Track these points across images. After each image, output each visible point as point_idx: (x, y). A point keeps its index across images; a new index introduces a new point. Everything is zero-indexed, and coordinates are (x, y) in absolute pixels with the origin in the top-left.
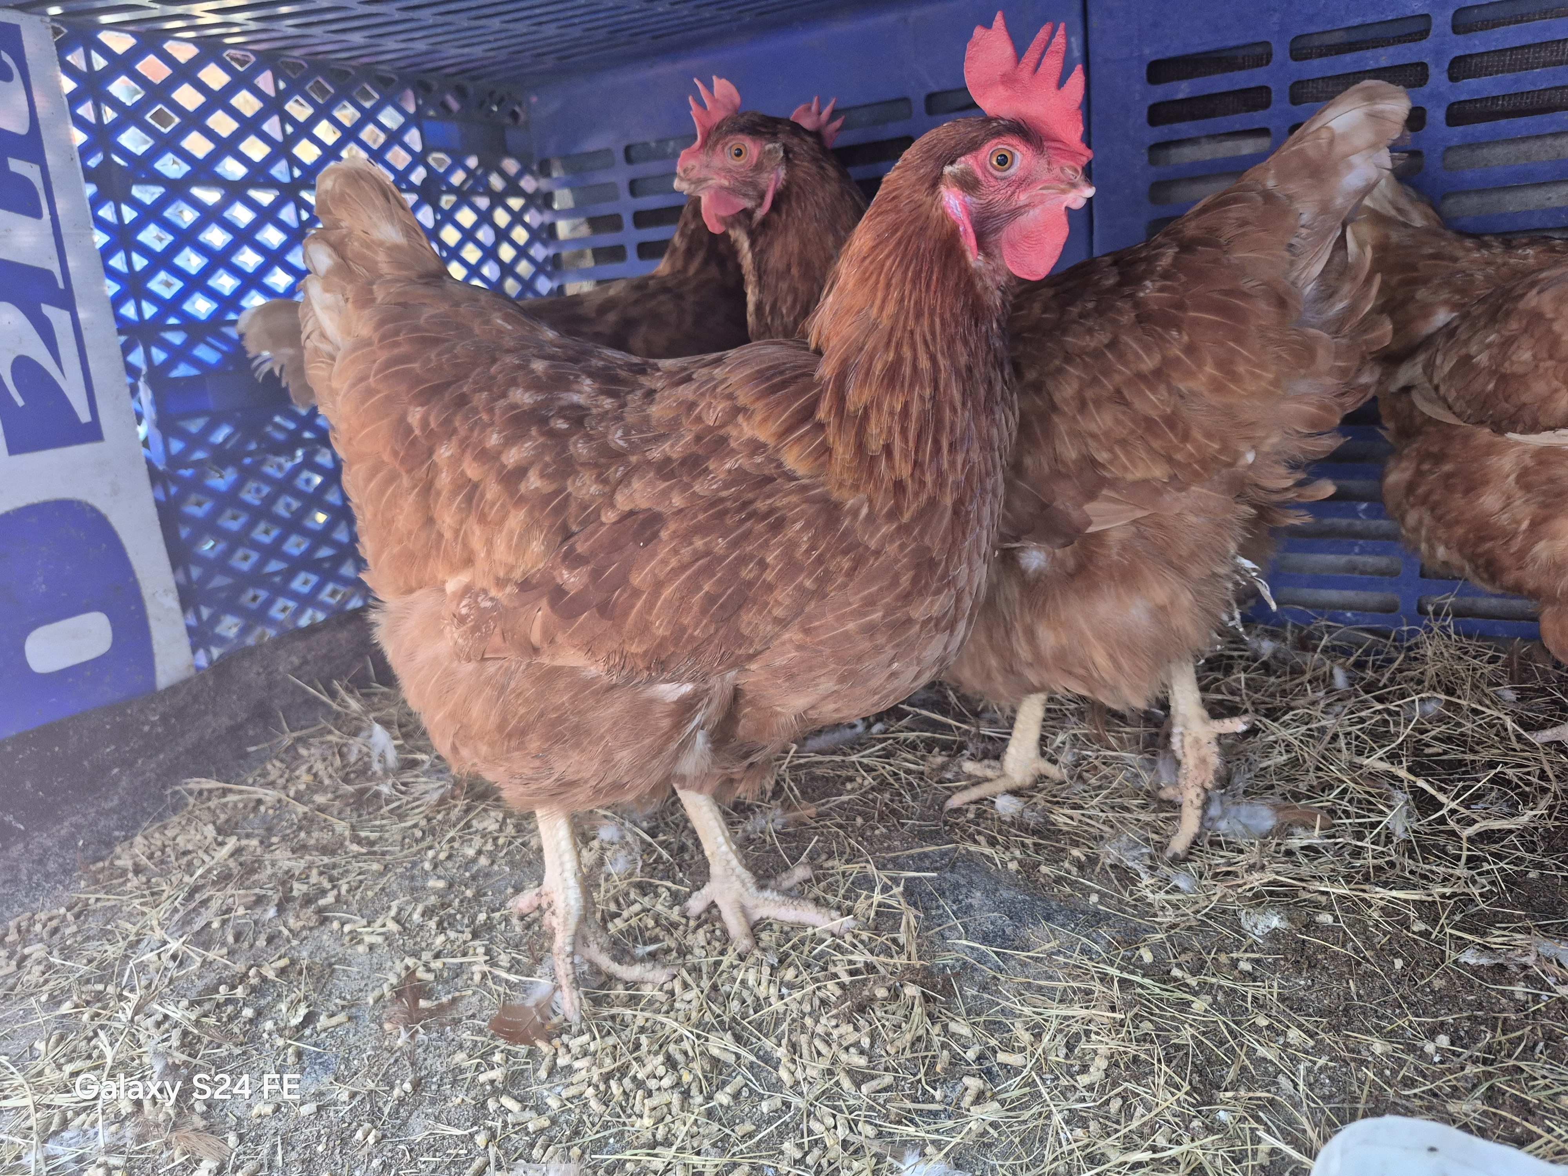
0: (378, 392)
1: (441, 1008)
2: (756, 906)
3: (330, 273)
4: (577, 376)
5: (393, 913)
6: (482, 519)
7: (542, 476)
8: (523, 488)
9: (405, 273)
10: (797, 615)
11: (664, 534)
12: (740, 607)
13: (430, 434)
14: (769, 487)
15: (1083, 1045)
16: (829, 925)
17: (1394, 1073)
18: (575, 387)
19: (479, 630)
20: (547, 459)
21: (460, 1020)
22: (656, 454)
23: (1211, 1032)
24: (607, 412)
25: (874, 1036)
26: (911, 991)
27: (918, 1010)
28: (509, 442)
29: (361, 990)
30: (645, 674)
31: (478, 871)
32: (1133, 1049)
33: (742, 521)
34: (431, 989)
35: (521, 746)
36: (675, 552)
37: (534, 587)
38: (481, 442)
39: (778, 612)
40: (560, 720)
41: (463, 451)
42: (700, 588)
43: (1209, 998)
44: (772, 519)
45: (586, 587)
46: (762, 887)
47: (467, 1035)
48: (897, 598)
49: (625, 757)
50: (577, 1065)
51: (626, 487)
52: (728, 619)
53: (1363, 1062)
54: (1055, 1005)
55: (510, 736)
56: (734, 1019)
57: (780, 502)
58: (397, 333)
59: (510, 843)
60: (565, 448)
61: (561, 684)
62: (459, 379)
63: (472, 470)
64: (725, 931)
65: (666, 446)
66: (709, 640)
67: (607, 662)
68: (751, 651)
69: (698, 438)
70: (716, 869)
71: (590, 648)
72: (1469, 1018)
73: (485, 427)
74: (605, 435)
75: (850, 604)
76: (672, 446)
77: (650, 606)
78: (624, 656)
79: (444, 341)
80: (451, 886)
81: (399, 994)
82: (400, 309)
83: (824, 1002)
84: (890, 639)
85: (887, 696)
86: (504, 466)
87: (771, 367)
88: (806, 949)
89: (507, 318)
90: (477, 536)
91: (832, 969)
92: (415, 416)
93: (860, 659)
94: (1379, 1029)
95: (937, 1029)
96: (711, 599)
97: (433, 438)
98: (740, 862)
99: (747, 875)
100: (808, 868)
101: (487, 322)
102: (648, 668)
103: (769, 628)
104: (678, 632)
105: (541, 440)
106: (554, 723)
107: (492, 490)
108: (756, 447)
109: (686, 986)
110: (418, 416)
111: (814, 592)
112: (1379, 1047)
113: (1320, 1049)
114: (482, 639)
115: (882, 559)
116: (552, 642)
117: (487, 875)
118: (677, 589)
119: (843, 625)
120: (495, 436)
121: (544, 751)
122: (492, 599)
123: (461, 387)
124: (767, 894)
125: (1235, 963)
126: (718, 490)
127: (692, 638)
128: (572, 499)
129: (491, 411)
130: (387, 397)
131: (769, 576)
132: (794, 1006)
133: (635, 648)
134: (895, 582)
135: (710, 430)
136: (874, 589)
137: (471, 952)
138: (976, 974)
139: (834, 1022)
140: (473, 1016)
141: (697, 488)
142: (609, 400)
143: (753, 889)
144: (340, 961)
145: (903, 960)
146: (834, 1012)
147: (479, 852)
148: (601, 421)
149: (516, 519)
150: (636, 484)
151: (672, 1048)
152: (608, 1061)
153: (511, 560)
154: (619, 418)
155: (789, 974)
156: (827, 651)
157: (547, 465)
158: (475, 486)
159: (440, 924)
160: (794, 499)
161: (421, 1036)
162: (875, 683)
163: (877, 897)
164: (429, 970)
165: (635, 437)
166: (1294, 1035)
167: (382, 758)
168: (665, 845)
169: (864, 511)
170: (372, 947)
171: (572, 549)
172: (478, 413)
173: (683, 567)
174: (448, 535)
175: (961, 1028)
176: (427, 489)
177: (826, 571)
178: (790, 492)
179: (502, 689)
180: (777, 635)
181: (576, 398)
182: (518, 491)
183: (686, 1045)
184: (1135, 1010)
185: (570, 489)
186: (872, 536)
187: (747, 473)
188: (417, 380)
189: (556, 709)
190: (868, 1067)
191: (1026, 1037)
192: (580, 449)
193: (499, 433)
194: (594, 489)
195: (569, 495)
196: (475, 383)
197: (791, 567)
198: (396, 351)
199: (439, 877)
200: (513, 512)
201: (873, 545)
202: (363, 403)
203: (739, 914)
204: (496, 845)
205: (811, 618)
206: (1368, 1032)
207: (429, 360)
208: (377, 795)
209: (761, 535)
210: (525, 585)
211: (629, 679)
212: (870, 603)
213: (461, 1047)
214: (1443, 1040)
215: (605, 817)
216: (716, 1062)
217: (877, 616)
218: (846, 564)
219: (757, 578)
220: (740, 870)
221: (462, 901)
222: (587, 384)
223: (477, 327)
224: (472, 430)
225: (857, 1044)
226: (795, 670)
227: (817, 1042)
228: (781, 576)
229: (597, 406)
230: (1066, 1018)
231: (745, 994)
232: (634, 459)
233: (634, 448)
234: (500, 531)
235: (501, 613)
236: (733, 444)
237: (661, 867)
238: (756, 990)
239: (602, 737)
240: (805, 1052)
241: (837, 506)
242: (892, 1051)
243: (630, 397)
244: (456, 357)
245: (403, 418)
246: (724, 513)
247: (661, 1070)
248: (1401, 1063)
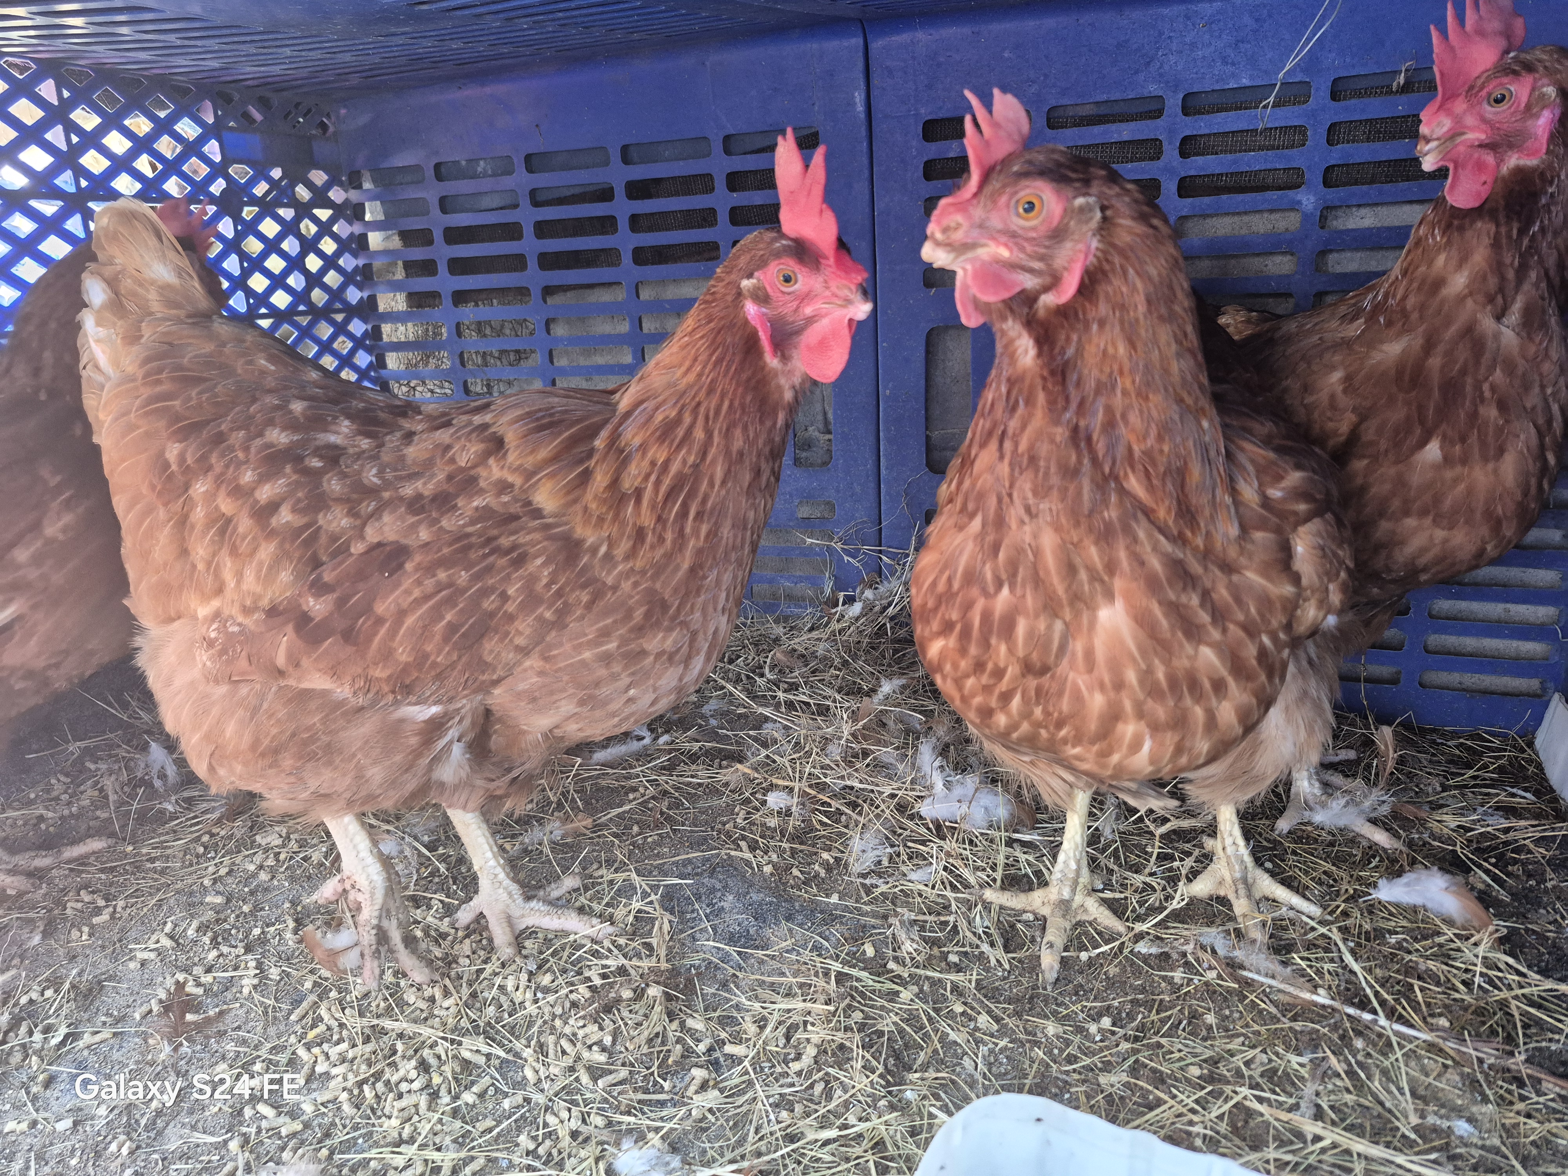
0: (138, 427)
1: (208, 1021)
2: (523, 916)
3: (104, 307)
4: (336, 418)
5: (168, 927)
6: (234, 552)
7: (294, 511)
8: (274, 521)
9: (174, 312)
10: (537, 644)
11: (409, 566)
12: (482, 636)
13: (186, 470)
14: (514, 525)
15: (800, 1035)
16: (589, 931)
17: (1061, 1051)
18: (333, 428)
19: (226, 653)
20: (300, 495)
21: (226, 1032)
22: (408, 490)
23: (911, 1018)
24: (364, 452)
25: (616, 1034)
26: (654, 991)
27: (658, 1008)
28: (263, 479)
29: (129, 1006)
30: (391, 697)
31: (258, 886)
32: (839, 1037)
33: (485, 556)
34: (200, 1003)
35: (274, 765)
36: (419, 583)
37: (281, 614)
38: (236, 479)
39: (520, 641)
40: (313, 739)
41: (218, 487)
42: (442, 618)
43: (915, 989)
44: (515, 555)
45: (331, 614)
46: (528, 898)
47: (230, 1047)
48: (631, 630)
49: (376, 774)
50: (334, 1071)
51: (377, 520)
52: (471, 647)
53: (1037, 1044)
54: (779, 998)
55: (263, 755)
56: (489, 1023)
57: (523, 538)
58: (160, 371)
59: (291, 858)
60: (319, 485)
61: (313, 705)
62: (218, 417)
63: (226, 505)
64: (491, 940)
65: (419, 484)
66: (452, 666)
67: (352, 685)
68: (495, 677)
69: (450, 478)
70: (484, 883)
71: (335, 671)
72: (1132, 1001)
73: (239, 464)
74: (359, 472)
75: (586, 635)
76: (425, 484)
77: (393, 633)
78: (369, 680)
79: (205, 380)
80: (229, 901)
81: (167, 1008)
82: (166, 347)
83: (574, 1005)
84: (626, 667)
85: (627, 718)
86: (257, 502)
87: (540, 410)
88: (566, 953)
89: (271, 359)
90: (228, 567)
91: (587, 973)
92: (173, 452)
93: (597, 684)
94: (1055, 1013)
95: (675, 1025)
96: (452, 628)
97: (189, 474)
98: (508, 875)
99: (514, 888)
100: (578, 878)
101: (250, 362)
102: (393, 692)
103: (511, 655)
104: (421, 659)
105: (295, 477)
106: (305, 743)
107: (245, 524)
108: (504, 487)
109: (446, 994)
110: (175, 452)
111: (553, 624)
112: (1052, 1028)
113: (1003, 1031)
114: (229, 662)
115: (619, 593)
116: (297, 665)
117: (266, 890)
118: (421, 618)
119: (580, 653)
120: (249, 473)
121: (297, 768)
122: (240, 625)
123: (219, 425)
124: (533, 904)
125: (944, 956)
126: (464, 526)
127: (435, 664)
128: (322, 531)
129: (247, 449)
130: (147, 434)
131: (510, 607)
132: (547, 1010)
133: (379, 673)
134: (629, 615)
135: (462, 470)
136: (609, 621)
137: (243, 965)
138: (718, 973)
139: (581, 1023)
140: (239, 1028)
141: (444, 523)
142: (367, 441)
143: (520, 900)
144: (110, 978)
145: (653, 962)
146: (582, 1013)
147: (261, 867)
148: (358, 459)
149: (267, 551)
150: (387, 518)
151: (426, 1053)
152: (364, 1067)
153: (259, 589)
154: (375, 457)
155: (546, 980)
156: (566, 678)
157: (299, 500)
158: (229, 521)
159: (214, 939)
160: (537, 536)
161: (185, 1049)
162: (614, 706)
163: (636, 905)
164: (199, 985)
165: (389, 475)
166: (983, 1020)
167: (163, 776)
168: (444, 858)
169: (603, 549)
170: (143, 963)
171: (319, 578)
172: (233, 451)
173: (427, 598)
174: (201, 566)
175: (696, 1023)
176: (182, 522)
177: (565, 604)
178: (535, 530)
179: (255, 711)
180: (519, 663)
181: (333, 439)
182: (269, 525)
183: (440, 1050)
184: (847, 1001)
185: (321, 522)
186: (609, 573)
187: (494, 512)
188: (176, 418)
189: (308, 729)
190: (607, 1063)
191: (751, 1029)
192: (334, 485)
193: (254, 470)
194: (345, 522)
195: (320, 528)
196: (233, 421)
197: (531, 600)
198: (159, 389)
199: (218, 893)
200: (264, 545)
201: (610, 581)
202: (123, 436)
203: (505, 925)
204: (278, 861)
205: (550, 647)
206: (1046, 1017)
207: (190, 399)
208: (162, 812)
209: (503, 568)
210: (273, 612)
211: (374, 703)
212: (605, 634)
213: (223, 1058)
214: (1106, 1022)
215: (388, 832)
216: (466, 1064)
217: (612, 646)
218: (585, 597)
219: (500, 608)
220: (507, 882)
221: (238, 916)
222: (345, 426)
223: (240, 366)
224: (227, 466)
225: (599, 1043)
226: (537, 694)
227: (564, 1043)
228: (522, 607)
229: (354, 446)
230: (789, 1011)
231: (503, 999)
232: (386, 495)
233: (387, 485)
234: (251, 563)
235: (246, 637)
236: (482, 484)
237: (437, 880)
238: (513, 995)
239: (354, 755)
240: (551, 1052)
241: (579, 543)
242: (631, 1048)
243: (388, 438)
244: (216, 396)
245: (161, 454)
246: (469, 547)
247: (413, 1074)
248: (1068, 1043)
